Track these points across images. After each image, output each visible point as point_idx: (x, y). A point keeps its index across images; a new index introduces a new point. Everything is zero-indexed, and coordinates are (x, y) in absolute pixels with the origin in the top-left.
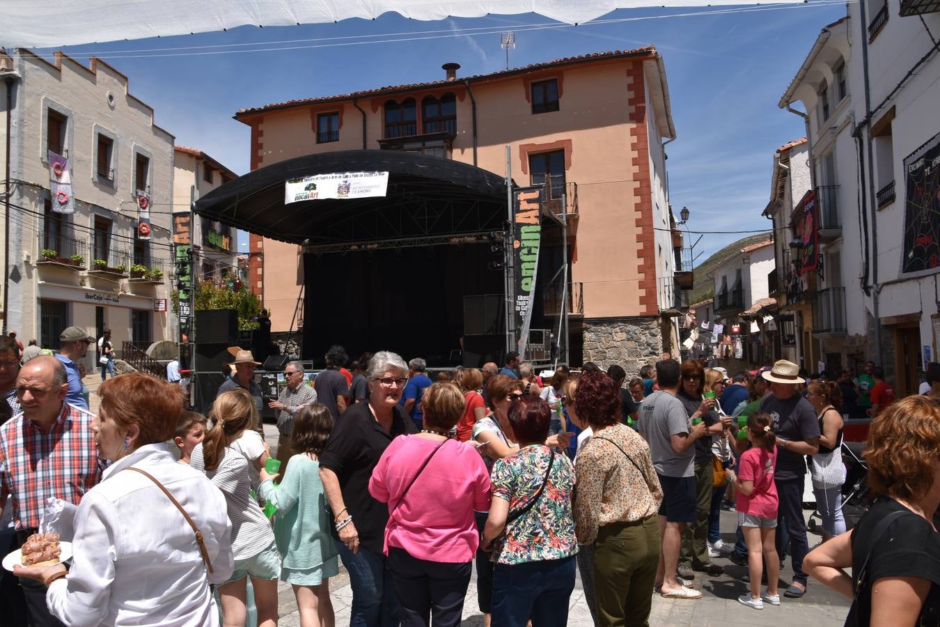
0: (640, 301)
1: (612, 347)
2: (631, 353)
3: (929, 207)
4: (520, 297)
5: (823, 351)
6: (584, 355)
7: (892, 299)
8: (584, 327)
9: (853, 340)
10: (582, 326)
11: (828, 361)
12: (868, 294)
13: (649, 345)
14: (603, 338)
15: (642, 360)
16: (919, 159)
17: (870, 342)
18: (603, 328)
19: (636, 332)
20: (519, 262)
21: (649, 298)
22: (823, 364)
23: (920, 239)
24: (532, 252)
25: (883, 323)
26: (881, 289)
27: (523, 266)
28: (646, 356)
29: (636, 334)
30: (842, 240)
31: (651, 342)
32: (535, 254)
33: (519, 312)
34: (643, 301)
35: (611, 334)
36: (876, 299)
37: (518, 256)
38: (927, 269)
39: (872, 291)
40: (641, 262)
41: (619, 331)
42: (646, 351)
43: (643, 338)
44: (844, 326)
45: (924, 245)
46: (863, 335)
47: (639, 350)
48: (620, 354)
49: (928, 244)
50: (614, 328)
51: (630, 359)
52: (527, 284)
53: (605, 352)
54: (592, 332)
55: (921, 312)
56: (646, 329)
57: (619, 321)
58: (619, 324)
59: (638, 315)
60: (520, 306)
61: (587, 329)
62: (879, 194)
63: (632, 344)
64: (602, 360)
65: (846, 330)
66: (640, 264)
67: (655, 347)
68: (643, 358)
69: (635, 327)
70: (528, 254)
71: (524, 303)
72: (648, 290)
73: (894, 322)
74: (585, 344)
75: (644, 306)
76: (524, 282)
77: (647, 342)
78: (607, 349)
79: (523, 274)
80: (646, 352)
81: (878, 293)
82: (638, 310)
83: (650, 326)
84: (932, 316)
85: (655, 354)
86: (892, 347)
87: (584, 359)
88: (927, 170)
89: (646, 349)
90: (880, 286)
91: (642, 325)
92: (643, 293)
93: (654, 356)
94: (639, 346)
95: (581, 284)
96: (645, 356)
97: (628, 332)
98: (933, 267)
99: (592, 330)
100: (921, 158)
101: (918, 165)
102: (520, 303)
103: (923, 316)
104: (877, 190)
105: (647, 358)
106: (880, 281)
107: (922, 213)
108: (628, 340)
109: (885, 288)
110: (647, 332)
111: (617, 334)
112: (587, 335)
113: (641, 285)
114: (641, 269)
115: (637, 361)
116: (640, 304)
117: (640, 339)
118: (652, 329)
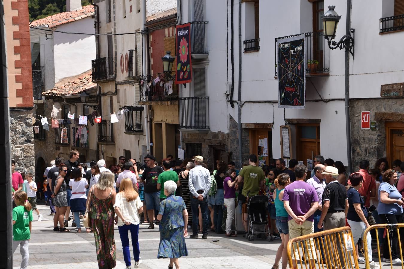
0: (17, 94)
3: (293, 72)
5: (183, 141)
7: (252, 112)
9: (215, 135)
11: (187, 148)
12: (233, 106)
13: (25, 133)
15: (18, 147)
16: (286, 43)
17: (232, 138)
22: (183, 151)
23: (287, 88)
25: (244, 126)
26: (243, 105)
28: (22, 143)
30: (209, 62)
31: (26, 130)
34: (19, 93)
36: (240, 110)
38: (292, 105)
39: (236, 104)
40: (18, 57)
42: (22, 139)
43: (19, 128)
44: (207, 125)
45: (290, 92)
46: (225, 133)
47: (14, 138)
49: (292, 92)
55: (273, 123)
56: (21, 119)
59: (15, 106)
62: (245, 42)
65: (209, 128)
66: (17, 59)
68: (18, 145)
72: (24, 84)
73: (253, 127)
75: (21, 99)
77: (22, 131)
81: (241, 106)
82: (14, 102)
83: (26, 117)
84: (280, 126)
85: (30, 142)
86: (248, 142)
88: (292, 51)
89: (22, 137)
90: (243, 102)
91: (18, 115)
92: (19, 86)
93: (30, 144)
94: (15, 134)
98: (295, 105)
100: (289, 43)
101: (287, 46)
103: (274, 126)
104: (243, 39)
105: (23, 146)
106: (243, 99)
107: (288, 74)
109: (246, 104)
113: (18, 79)
114: (18, 65)
115: (14, 148)
116: (17, 97)
117: (17, 128)
118: (28, 119)
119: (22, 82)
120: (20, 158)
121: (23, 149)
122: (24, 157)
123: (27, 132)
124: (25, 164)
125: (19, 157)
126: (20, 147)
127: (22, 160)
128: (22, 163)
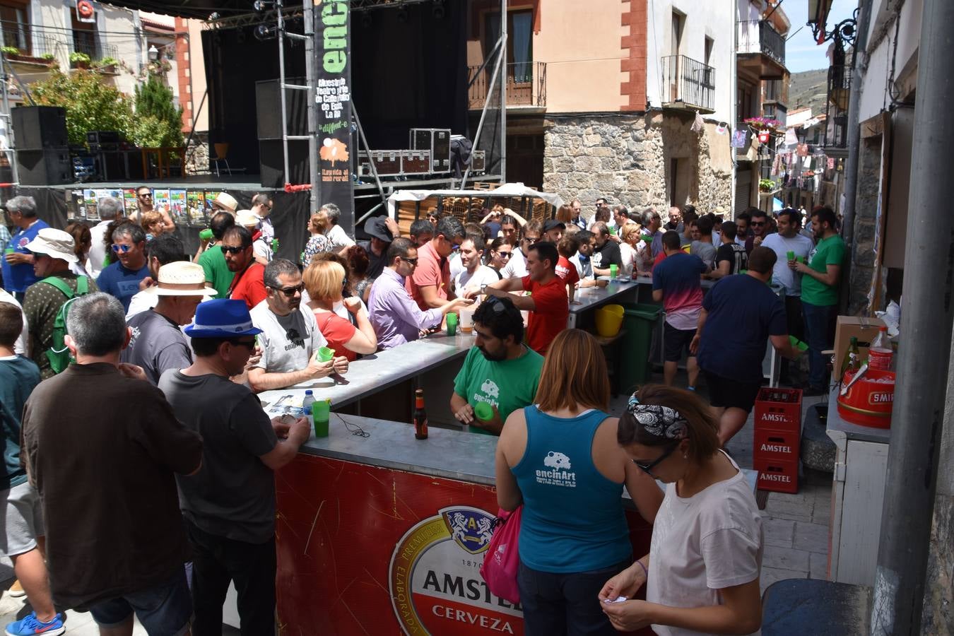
0: (622, 89)
1: (582, 155)
2: (606, 165)
4: (322, 82)
6: (545, 165)
8: (545, 125)
10: (542, 123)
13: (631, 153)
14: (570, 142)
15: (620, 174)
18: (571, 127)
19: (614, 134)
20: (320, 28)
21: (635, 86)
24: (339, 11)
27: (327, 33)
28: (626, 169)
29: (614, 137)
31: (633, 149)
32: (342, 13)
33: (320, 105)
34: (625, 89)
35: (580, 136)
37: (320, 18)
40: (626, 31)
41: (591, 132)
42: (627, 161)
43: (624, 143)
47: (616, 159)
48: (591, 164)
50: (586, 128)
51: (604, 172)
52: (331, 61)
53: (571, 162)
54: (557, 132)
56: (628, 130)
57: (592, 118)
58: (593, 122)
59: (618, 109)
60: (322, 96)
61: (549, 128)
63: (607, 152)
64: (567, 172)
66: (624, 35)
67: (639, 157)
68: (622, 172)
69: (612, 128)
70: (332, 14)
71: (327, 91)
72: (633, 73)
74: (547, 150)
75: (627, 97)
76: (327, 57)
77: (628, 149)
78: (575, 157)
79: (326, 46)
80: (627, 163)
82: (618, 102)
83: (634, 127)
85: (638, 166)
87: (545, 170)
89: (627, 158)
91: (623, 124)
92: (626, 77)
93: (637, 170)
94: (617, 154)
95: (545, 65)
96: (624, 169)
97: (603, 134)
99: (556, 129)
102: (320, 91)
105: (627, 173)
108: (604, 145)
110: (629, 134)
111: (589, 137)
112: (550, 138)
113: (625, 66)
114: (625, 43)
115: (614, 175)
116: (622, 94)
117: (619, 144)
118: (636, 130)
119: (630, 71)
120: (622, 192)
121: (628, 177)
122: (629, 190)
123: (634, 152)
124: (629, 202)
125: (620, 190)
126: (624, 175)
127: (625, 194)
128: (625, 200)
